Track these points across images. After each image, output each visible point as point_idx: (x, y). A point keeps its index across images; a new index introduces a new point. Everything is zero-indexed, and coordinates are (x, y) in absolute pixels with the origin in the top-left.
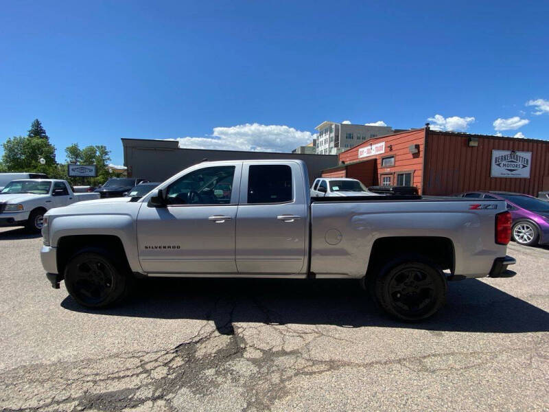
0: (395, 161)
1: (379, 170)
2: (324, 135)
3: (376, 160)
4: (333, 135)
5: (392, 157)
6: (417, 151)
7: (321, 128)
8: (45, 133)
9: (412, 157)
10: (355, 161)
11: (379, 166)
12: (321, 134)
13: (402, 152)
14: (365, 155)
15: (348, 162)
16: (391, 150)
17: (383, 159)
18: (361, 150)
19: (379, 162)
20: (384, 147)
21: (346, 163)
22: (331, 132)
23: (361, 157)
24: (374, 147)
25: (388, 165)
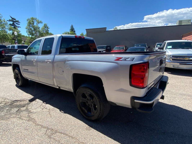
8: (74, 30)
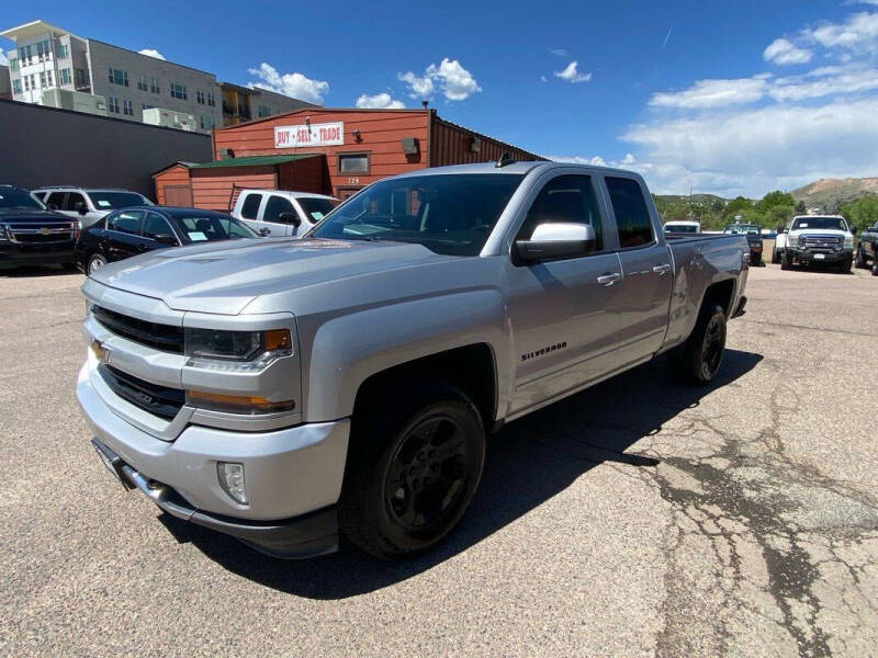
0: (370, 165)
1: (333, 180)
2: (35, 59)
3: (323, 158)
4: (67, 64)
5: (365, 156)
6: (415, 151)
7: (22, 36)
9: (405, 160)
10: (266, 153)
11: (333, 171)
12: (25, 55)
13: (383, 148)
14: (292, 142)
15: (246, 154)
16: (359, 140)
17: (341, 157)
18: (279, 130)
19: (332, 162)
20: (341, 131)
21: (237, 155)
22: (59, 54)
23: (282, 145)
24: (315, 128)
25: (353, 170)
